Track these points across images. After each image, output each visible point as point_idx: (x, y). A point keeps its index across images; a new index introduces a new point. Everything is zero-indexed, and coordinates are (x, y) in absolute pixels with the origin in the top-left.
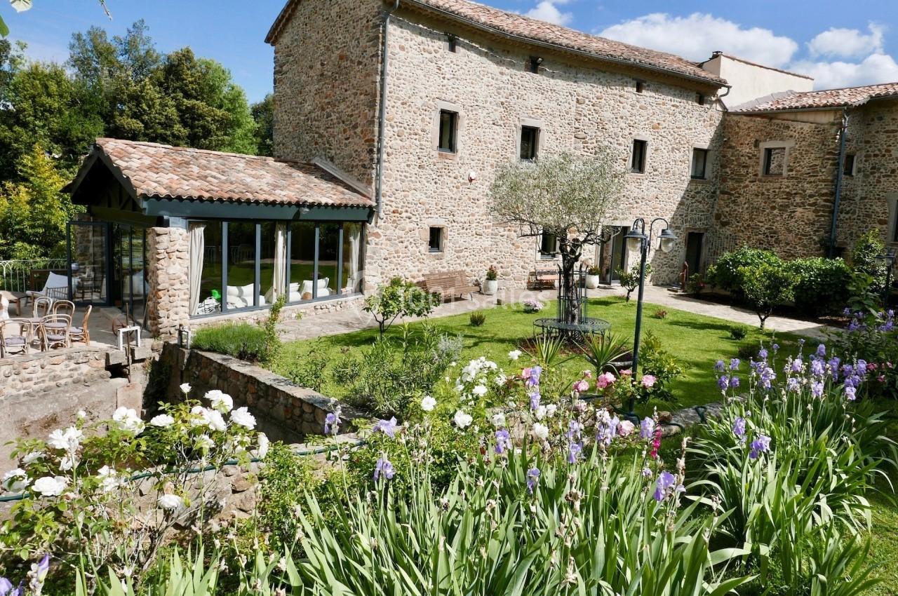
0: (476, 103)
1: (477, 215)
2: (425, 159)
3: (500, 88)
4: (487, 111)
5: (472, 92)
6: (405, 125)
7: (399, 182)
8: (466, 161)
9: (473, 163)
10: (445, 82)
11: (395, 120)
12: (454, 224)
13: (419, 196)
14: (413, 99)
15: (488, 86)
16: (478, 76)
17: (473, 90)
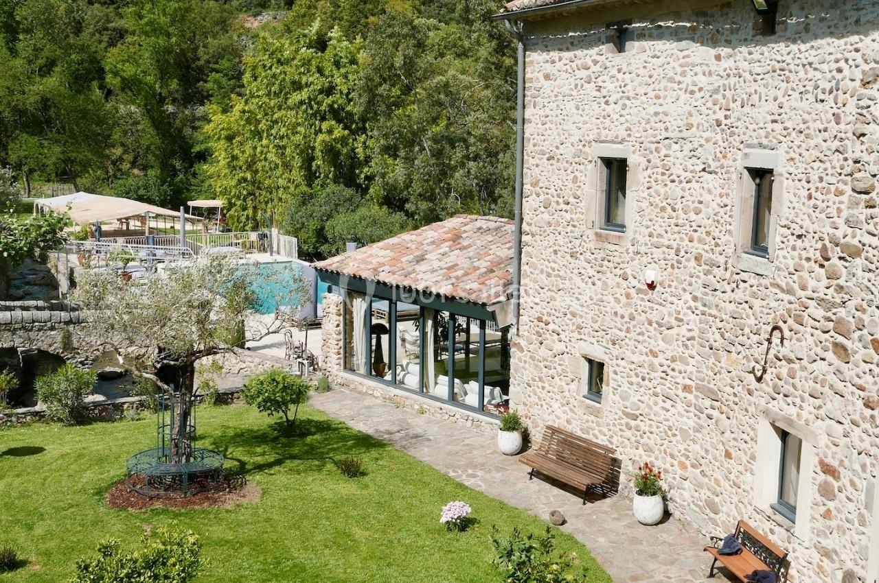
0: (665, 134)
1: (661, 356)
2: (577, 242)
3: (716, 91)
4: (689, 146)
5: (656, 114)
6: (553, 190)
7: (544, 276)
8: (643, 249)
9: (658, 254)
10: (609, 109)
11: (541, 185)
12: (620, 362)
13: (568, 302)
14: (562, 149)
15: (692, 92)
16: (671, 80)
17: (660, 109)
